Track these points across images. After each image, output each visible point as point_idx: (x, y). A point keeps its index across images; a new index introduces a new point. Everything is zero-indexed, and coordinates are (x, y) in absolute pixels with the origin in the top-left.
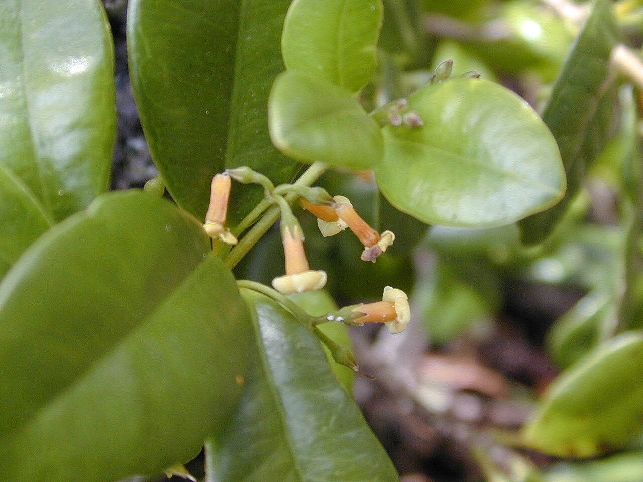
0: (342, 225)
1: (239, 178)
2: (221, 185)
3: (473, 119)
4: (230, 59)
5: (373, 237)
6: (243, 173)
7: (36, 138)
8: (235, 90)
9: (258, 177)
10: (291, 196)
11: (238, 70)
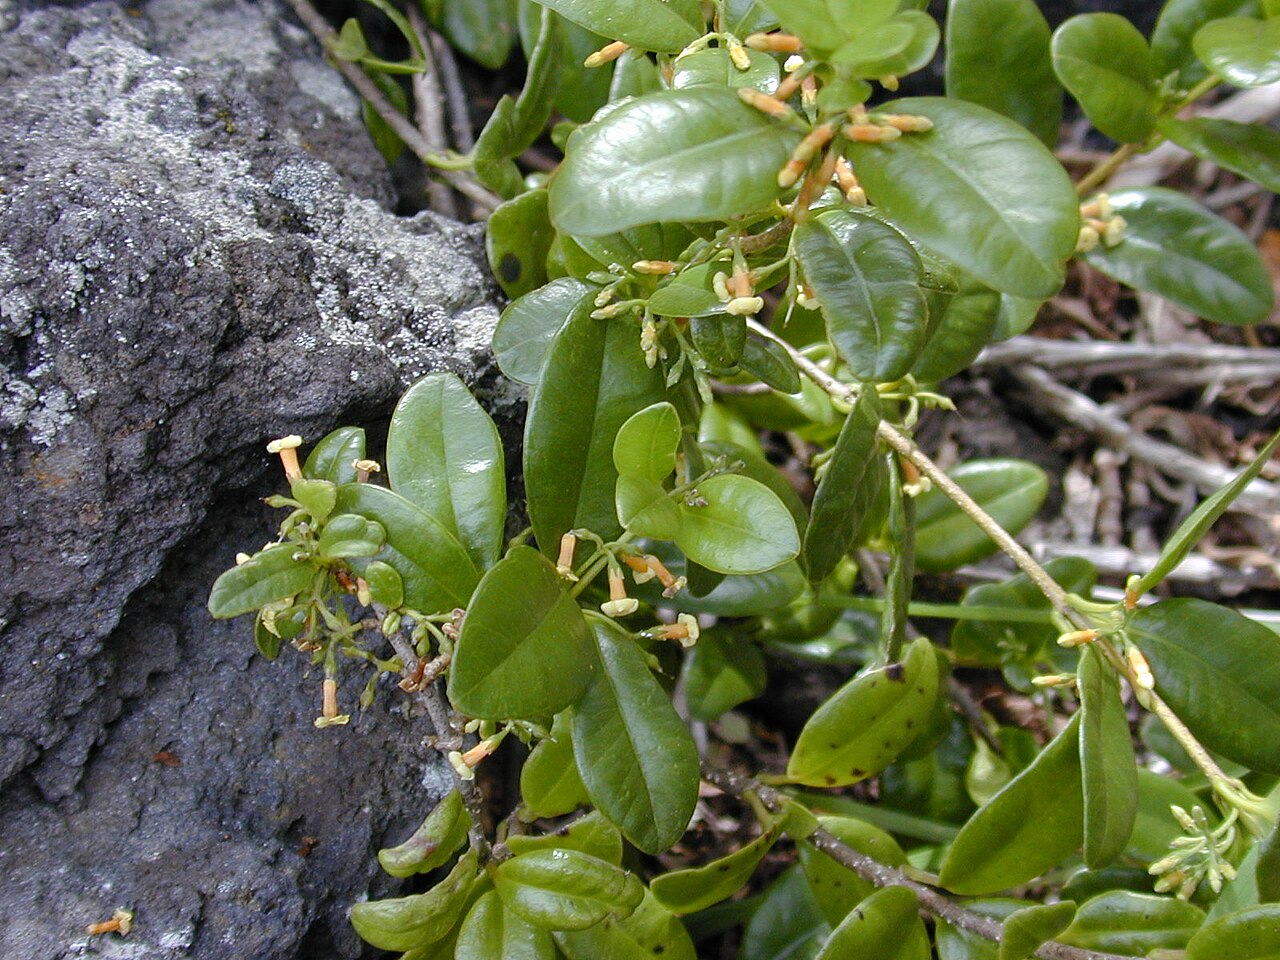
0: (651, 573)
1: (580, 536)
2: (568, 542)
3: (742, 502)
4: (585, 455)
5: (671, 580)
6: (582, 533)
7: (456, 513)
8: (586, 477)
9: (593, 536)
10: (616, 549)
11: (589, 462)
